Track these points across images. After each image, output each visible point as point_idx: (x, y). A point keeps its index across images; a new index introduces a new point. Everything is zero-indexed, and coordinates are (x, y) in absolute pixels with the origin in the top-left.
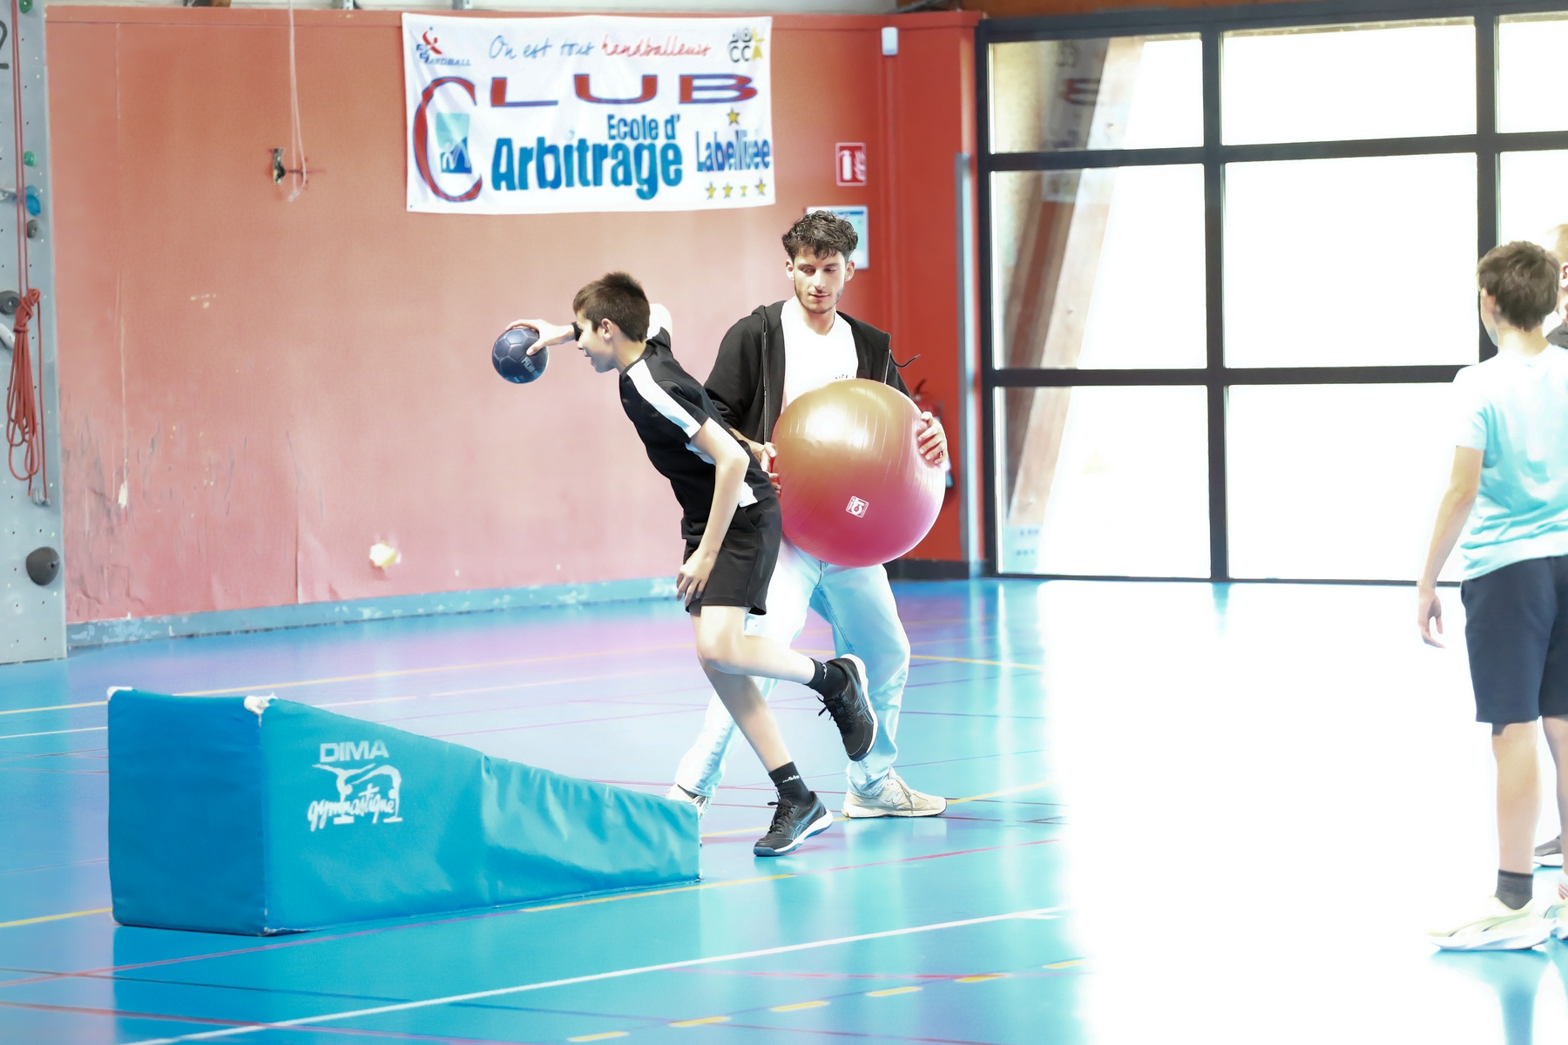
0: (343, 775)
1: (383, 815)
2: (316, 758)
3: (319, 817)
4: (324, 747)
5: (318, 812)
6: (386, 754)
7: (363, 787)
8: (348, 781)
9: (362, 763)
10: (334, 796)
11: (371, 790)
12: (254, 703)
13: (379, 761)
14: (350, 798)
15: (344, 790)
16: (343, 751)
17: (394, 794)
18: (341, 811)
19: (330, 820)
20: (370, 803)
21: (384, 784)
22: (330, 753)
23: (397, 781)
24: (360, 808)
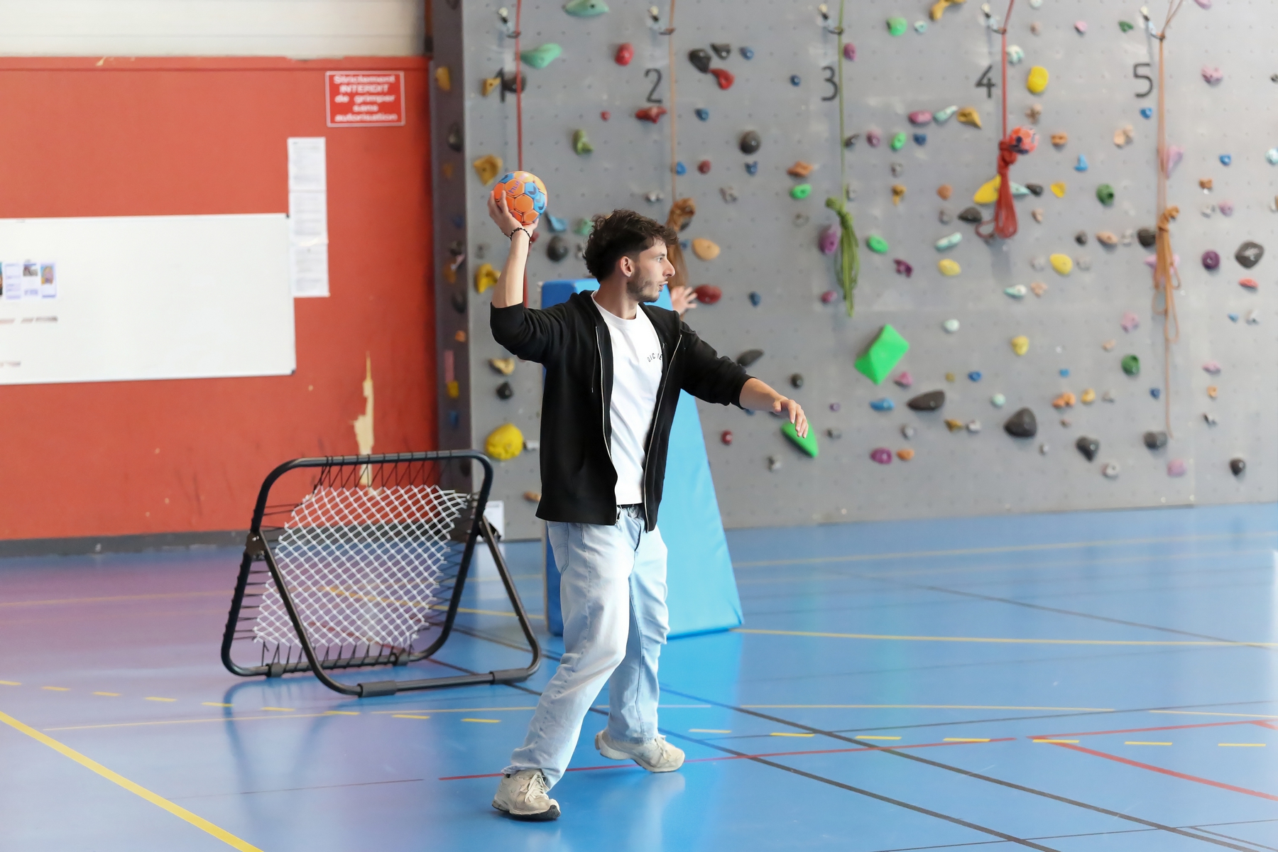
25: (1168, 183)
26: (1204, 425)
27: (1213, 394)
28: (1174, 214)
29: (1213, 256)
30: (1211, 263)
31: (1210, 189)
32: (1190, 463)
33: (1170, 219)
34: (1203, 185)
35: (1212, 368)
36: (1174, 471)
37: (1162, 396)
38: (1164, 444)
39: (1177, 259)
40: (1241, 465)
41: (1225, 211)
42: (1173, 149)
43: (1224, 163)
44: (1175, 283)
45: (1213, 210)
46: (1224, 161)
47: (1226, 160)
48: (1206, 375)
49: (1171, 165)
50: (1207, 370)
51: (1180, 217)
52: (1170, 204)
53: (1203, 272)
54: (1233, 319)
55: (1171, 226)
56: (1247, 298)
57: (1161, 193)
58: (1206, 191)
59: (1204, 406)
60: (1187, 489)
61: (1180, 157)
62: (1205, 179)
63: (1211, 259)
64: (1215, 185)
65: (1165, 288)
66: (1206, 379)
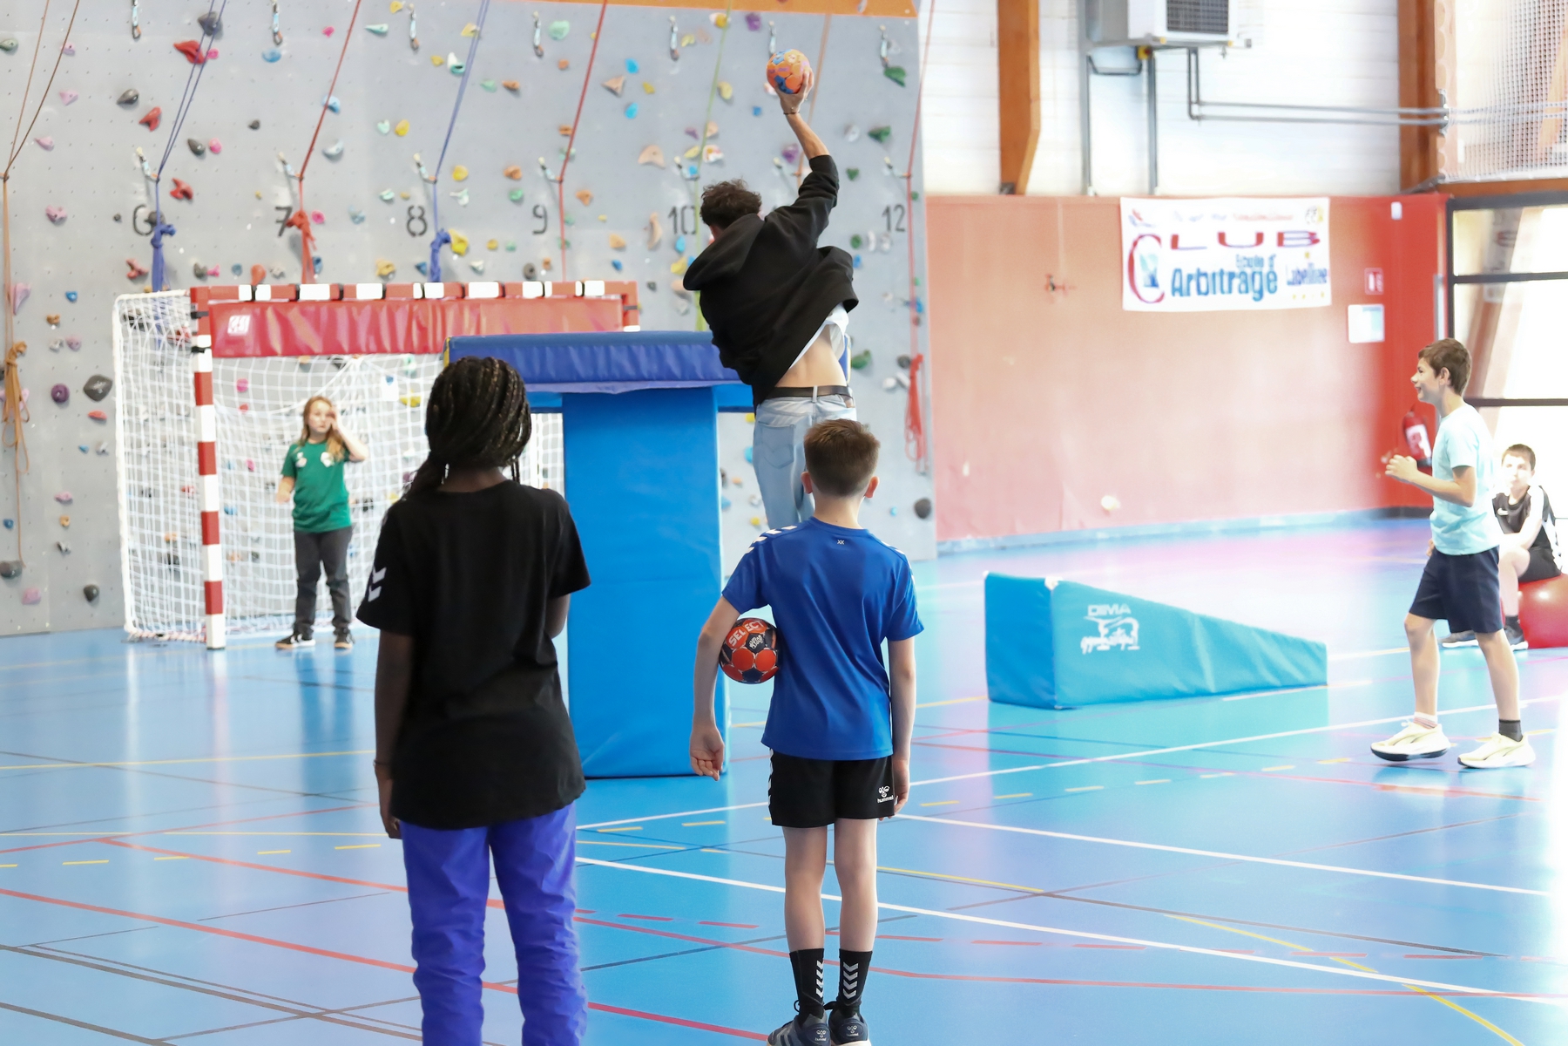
0: (1102, 623)
1: (1127, 645)
2: (1086, 613)
3: (1088, 646)
4: (1091, 608)
5: (1087, 643)
6: (1128, 611)
7: (1115, 629)
8: (1106, 626)
9: (1114, 616)
10: (1097, 634)
11: (1120, 631)
12: (1051, 583)
13: (1125, 616)
14: (1107, 636)
15: (1103, 631)
16: (1102, 609)
17: (1134, 633)
18: (1103, 643)
19: (1095, 648)
20: (1121, 639)
21: (1128, 629)
22: (1094, 610)
23: (1136, 625)
24: (1113, 641)
25: (15, 319)
26: (58, 553)
27: (66, 524)
28: (22, 349)
29: (62, 390)
30: (60, 396)
31: (57, 324)
32: (44, 591)
33: (18, 354)
34: (50, 321)
35: (65, 499)
36: (29, 600)
37: (15, 527)
38: (18, 573)
39: (26, 393)
40: (95, 592)
41: (73, 345)
42: (20, 286)
43: (71, 300)
44: (23, 415)
45: (61, 344)
46: (70, 297)
47: (73, 297)
48: (58, 505)
49: (18, 302)
50: (59, 500)
51: (28, 351)
52: (17, 339)
53: (54, 407)
54: (83, 450)
55: (19, 362)
56: (97, 430)
57: (8, 327)
58: (54, 327)
59: (57, 535)
60: (41, 616)
61: (27, 294)
62: (53, 315)
63: (61, 392)
64: (61, 320)
65: (14, 421)
66: (58, 509)
